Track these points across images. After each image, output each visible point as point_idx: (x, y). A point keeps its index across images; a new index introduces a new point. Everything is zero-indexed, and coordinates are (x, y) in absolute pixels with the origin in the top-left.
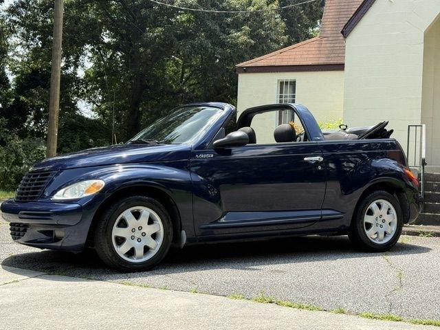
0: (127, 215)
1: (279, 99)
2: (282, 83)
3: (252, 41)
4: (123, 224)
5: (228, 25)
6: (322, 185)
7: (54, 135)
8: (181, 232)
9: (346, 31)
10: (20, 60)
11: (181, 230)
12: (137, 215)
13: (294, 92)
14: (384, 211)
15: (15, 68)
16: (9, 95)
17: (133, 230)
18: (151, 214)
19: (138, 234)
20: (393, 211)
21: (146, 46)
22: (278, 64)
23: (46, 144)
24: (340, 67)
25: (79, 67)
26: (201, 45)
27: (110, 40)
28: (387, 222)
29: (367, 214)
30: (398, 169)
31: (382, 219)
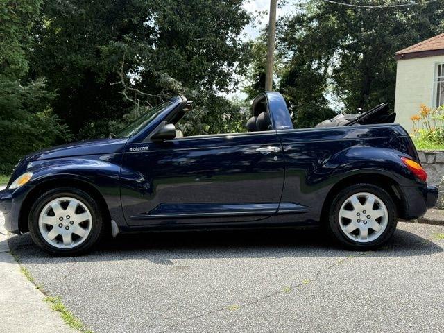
1: (437, 82)
2: (440, 66)
5: (439, 17)
10: (284, 66)
11: (110, 220)
14: (369, 204)
17: (61, 219)
19: (66, 223)
20: (383, 206)
22: (435, 47)
28: (374, 218)
29: (345, 208)
31: (367, 214)
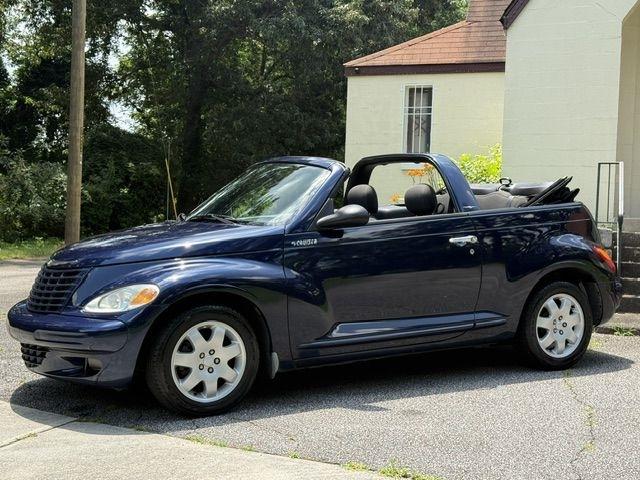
0: (193, 334)
1: (407, 114)
2: (411, 91)
3: (367, 19)
4: (187, 347)
6: (475, 271)
7: (77, 163)
8: (271, 355)
9: (507, 20)
10: (23, 44)
11: (271, 351)
12: (207, 334)
13: (430, 104)
14: (566, 308)
15: (18, 56)
16: (9, 95)
17: (202, 356)
18: (227, 332)
19: (208, 361)
20: (578, 309)
21: (209, 25)
22: (406, 61)
23: (66, 170)
24: (498, 67)
25: (111, 53)
26: (291, 25)
27: (155, 12)
28: (570, 326)
29: (541, 315)
30: (584, 246)
31: (562, 321)
